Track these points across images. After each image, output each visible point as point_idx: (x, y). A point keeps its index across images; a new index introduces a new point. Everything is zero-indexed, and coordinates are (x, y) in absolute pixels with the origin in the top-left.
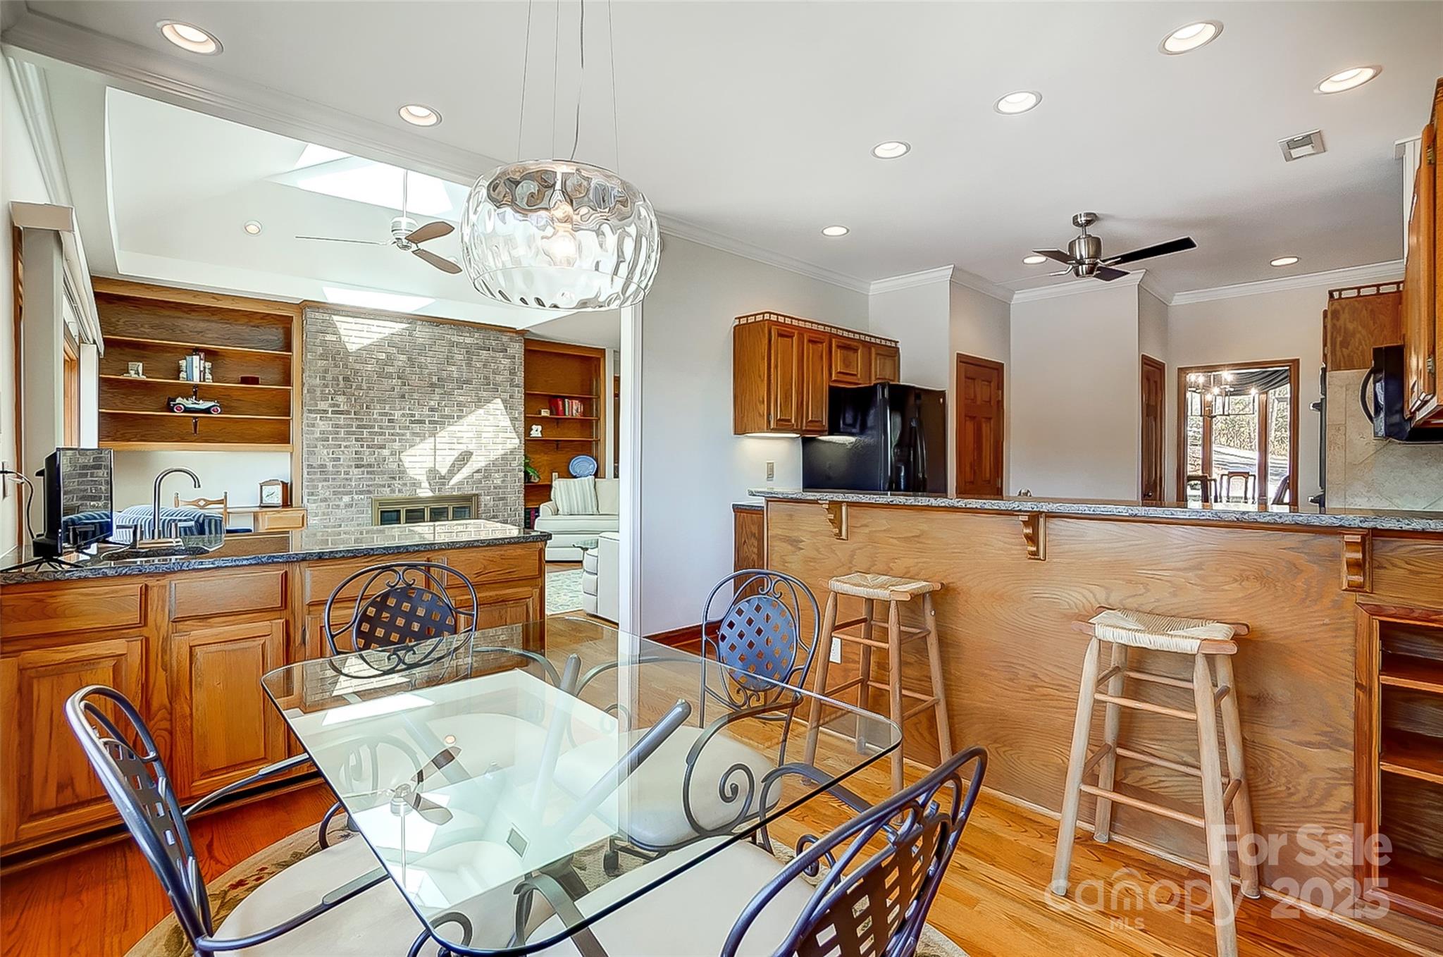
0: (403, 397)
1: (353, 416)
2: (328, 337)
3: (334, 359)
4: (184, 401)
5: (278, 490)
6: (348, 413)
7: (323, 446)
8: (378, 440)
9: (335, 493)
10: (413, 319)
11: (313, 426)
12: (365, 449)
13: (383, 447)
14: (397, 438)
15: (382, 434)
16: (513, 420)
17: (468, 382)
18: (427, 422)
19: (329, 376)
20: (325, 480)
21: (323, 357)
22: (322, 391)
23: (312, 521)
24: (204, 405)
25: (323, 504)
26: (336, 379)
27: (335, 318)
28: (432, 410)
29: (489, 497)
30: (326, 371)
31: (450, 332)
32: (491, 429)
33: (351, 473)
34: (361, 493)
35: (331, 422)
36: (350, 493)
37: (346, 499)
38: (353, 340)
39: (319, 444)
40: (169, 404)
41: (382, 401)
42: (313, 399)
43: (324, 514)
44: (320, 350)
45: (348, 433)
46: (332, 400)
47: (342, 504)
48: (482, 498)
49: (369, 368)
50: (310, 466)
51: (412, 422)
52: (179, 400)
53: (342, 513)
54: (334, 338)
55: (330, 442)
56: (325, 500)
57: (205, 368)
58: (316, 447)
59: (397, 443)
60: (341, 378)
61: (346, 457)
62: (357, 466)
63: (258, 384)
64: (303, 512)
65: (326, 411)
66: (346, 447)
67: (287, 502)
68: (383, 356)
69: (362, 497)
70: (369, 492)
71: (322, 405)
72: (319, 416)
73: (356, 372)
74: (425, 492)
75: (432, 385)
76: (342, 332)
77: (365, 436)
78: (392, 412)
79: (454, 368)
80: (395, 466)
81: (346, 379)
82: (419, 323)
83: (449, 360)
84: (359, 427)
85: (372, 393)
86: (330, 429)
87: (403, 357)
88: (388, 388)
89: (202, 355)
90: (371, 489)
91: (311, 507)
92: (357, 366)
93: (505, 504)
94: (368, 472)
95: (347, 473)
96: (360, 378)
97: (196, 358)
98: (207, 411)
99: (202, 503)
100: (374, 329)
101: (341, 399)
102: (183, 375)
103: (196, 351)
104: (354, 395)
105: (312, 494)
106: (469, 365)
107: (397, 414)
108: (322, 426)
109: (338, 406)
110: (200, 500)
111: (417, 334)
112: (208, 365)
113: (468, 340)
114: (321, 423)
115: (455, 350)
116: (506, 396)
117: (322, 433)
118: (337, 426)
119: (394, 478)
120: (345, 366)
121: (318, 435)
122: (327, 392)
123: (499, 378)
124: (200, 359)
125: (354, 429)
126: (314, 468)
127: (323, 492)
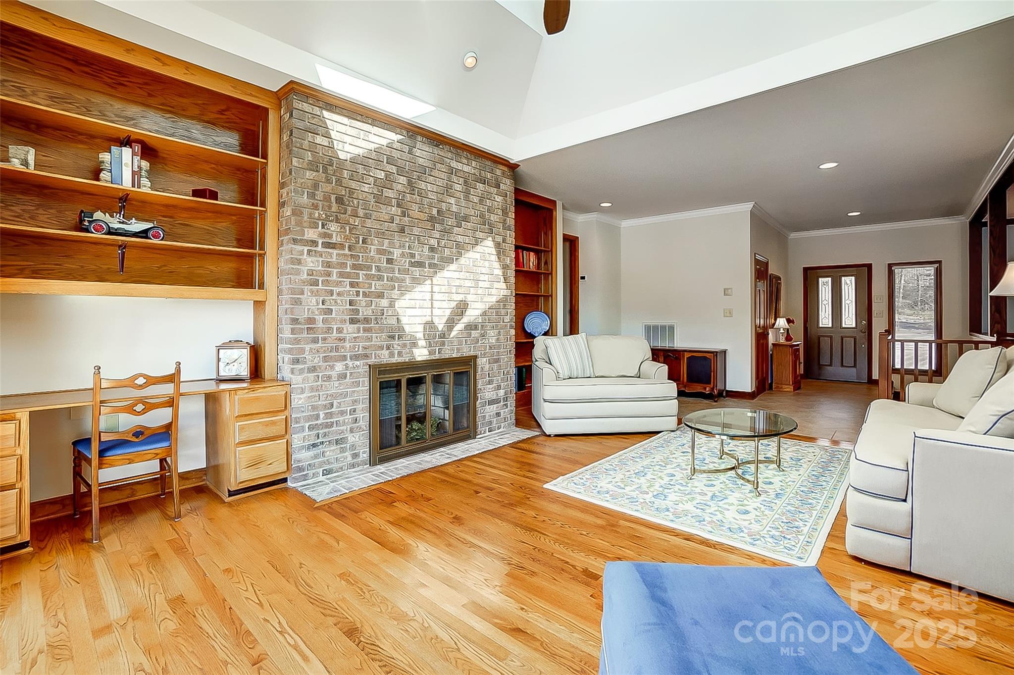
0: (402, 231)
1: (347, 251)
2: (319, 140)
3: (325, 170)
4: (107, 218)
5: (243, 355)
6: (342, 246)
7: (312, 292)
8: (376, 286)
9: (325, 359)
10: (414, 132)
11: (299, 262)
12: (361, 298)
13: (381, 295)
14: (396, 284)
15: (380, 278)
16: (505, 267)
17: (466, 218)
18: (427, 266)
19: (319, 195)
20: (316, 341)
21: (313, 166)
22: (311, 214)
23: (298, 400)
24: (137, 226)
25: (311, 376)
26: (327, 199)
27: (326, 114)
28: (432, 249)
29: (485, 359)
30: (316, 186)
31: (450, 155)
32: (486, 277)
33: (345, 331)
34: (356, 357)
35: (321, 259)
36: (344, 358)
37: (339, 367)
38: (348, 148)
39: (307, 289)
40: (81, 221)
41: (381, 235)
42: (299, 224)
43: (312, 389)
44: (309, 156)
45: (341, 275)
46: (323, 227)
47: (334, 374)
48: (479, 361)
49: (366, 188)
50: (295, 321)
51: (412, 264)
52: (98, 215)
53: (334, 387)
54: (325, 141)
55: (320, 286)
56: (313, 369)
57: (140, 167)
58: (303, 294)
59: (396, 291)
60: (333, 198)
61: (340, 309)
62: (353, 321)
63: (217, 200)
64: (287, 388)
65: (314, 243)
66: (339, 294)
67: (256, 372)
68: (381, 175)
69: (358, 363)
70: (366, 356)
71: (311, 234)
72: (306, 249)
73: (351, 191)
74: (421, 354)
75: (432, 219)
76: (333, 134)
77: (361, 280)
78: (392, 249)
79: (452, 200)
80: (393, 321)
81: (340, 200)
82: (419, 138)
83: (448, 190)
84: (354, 267)
85: (369, 223)
86: (320, 268)
87: (403, 180)
88: (387, 217)
89: (137, 148)
90: (368, 352)
91: (297, 380)
92: (353, 185)
93: (500, 367)
94: (365, 330)
95: (339, 330)
96: (355, 202)
97: (127, 152)
98: (144, 234)
99: (141, 381)
100: (372, 138)
101: (333, 227)
102: (104, 175)
103: (126, 142)
104: (348, 224)
105: (296, 361)
106: (467, 199)
107: (397, 253)
108: (311, 263)
109: (330, 236)
110: (136, 377)
111: (418, 153)
112: (145, 164)
113: (466, 169)
114: (309, 259)
115: (454, 178)
116: (499, 239)
117: (311, 273)
118: (328, 265)
119: (393, 337)
120: (339, 182)
121: (305, 276)
122: (317, 215)
123: (494, 218)
124: (134, 154)
125: (348, 270)
126: (299, 324)
127: (312, 359)
